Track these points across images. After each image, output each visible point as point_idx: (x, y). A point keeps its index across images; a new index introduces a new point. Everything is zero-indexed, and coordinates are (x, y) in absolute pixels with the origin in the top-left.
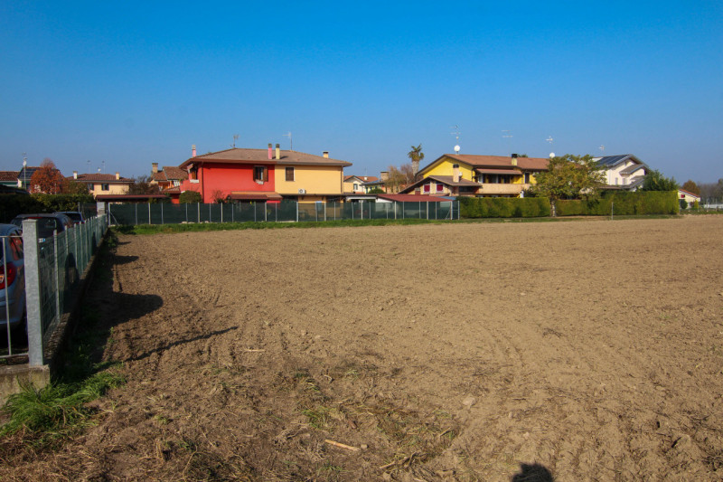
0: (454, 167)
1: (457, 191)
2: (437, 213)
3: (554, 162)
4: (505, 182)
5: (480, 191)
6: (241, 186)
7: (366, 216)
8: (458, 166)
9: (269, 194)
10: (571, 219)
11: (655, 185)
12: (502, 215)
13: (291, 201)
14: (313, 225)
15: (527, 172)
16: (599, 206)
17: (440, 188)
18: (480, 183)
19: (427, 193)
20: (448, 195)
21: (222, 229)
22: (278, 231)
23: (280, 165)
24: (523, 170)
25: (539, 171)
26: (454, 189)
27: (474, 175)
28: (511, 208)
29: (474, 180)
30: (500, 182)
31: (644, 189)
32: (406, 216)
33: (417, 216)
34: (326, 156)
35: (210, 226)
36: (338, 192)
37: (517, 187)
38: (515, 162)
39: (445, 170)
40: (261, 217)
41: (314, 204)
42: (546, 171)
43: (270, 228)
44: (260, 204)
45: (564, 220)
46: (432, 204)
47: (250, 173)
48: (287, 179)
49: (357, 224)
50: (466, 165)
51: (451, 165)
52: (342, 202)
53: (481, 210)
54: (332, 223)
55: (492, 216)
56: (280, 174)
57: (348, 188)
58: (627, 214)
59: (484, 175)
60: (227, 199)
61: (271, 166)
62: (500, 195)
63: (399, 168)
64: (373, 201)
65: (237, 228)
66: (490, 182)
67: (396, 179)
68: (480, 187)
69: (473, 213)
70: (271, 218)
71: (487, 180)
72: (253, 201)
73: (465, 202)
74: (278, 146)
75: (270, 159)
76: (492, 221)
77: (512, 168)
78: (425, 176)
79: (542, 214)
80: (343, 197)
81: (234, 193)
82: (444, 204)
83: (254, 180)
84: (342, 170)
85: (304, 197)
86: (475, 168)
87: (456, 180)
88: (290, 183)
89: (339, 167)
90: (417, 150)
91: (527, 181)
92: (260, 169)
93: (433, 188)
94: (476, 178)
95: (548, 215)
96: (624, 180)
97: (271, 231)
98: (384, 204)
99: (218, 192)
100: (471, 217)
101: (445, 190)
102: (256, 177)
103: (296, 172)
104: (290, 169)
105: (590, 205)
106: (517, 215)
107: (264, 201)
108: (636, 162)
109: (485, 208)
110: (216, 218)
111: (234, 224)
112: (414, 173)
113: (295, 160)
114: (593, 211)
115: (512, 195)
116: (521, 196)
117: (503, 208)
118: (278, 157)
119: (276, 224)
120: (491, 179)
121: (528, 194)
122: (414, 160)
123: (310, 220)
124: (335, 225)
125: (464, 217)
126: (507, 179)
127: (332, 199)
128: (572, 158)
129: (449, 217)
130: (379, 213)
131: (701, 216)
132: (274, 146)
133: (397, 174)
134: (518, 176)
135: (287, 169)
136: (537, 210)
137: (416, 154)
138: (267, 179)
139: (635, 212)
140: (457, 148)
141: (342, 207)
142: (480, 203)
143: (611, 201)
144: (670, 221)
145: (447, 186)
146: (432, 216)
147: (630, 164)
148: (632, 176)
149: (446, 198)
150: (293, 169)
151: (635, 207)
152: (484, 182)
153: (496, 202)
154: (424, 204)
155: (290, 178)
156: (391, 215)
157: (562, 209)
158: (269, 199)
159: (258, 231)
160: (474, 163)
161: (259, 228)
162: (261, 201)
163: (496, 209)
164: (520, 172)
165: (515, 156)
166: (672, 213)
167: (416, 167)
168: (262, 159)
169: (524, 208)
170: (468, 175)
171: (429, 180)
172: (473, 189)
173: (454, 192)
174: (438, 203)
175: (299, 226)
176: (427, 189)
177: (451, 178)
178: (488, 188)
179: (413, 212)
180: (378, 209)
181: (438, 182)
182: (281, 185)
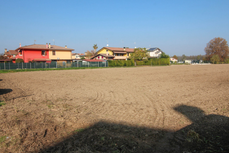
0: (107, 51)
1: (108, 58)
2: (101, 65)
3: (136, 50)
4: (122, 56)
5: (115, 58)
6: (38, 57)
7: (79, 66)
8: (108, 51)
9: (47, 60)
10: (140, 67)
11: (164, 57)
12: (121, 65)
13: (55, 62)
14: (62, 69)
15: (128, 53)
16: (148, 63)
17: (102, 57)
18: (114, 56)
19: (99, 59)
20: (105, 59)
21: (31, 71)
22: (50, 71)
23: (51, 50)
24: (127, 52)
25: (131, 52)
26: (107, 58)
27: (113, 53)
28: (123, 63)
29: (113, 55)
30: (120, 56)
31: (161, 58)
32: (92, 66)
33: (95, 66)
34: (66, 47)
35: (27, 70)
36: (70, 59)
37: (125, 57)
38: (124, 50)
39: (104, 52)
40: (44, 67)
41: (62, 63)
42: (133, 52)
43: (47, 70)
45: (138, 67)
46: (100, 62)
47: (40, 52)
48: (53, 55)
49: (76, 69)
50: (110, 50)
51: (106, 50)
52: (71, 62)
53: (114, 64)
54: (68, 68)
55: (118, 66)
56: (50, 53)
57: (74, 57)
58: (156, 65)
59: (116, 54)
60: (32, 61)
61: (48, 50)
62: (120, 60)
63: (90, 51)
64: (82, 61)
65: (36, 70)
66: (117, 56)
67: (89, 55)
69: (112, 65)
70: (48, 67)
71: (117, 55)
72: (41, 62)
73: (110, 62)
74: (50, 44)
75: (47, 48)
76: (118, 67)
77: (124, 51)
78: (98, 54)
79: (132, 65)
80: (72, 60)
81: (35, 59)
82: (103, 62)
83: (42, 55)
84: (71, 52)
85: (59, 60)
86: (113, 51)
87: (107, 55)
89: (70, 51)
90: (96, 46)
91: (128, 55)
92: (44, 51)
93: (100, 57)
94: (113, 54)
95: (134, 65)
96: (156, 55)
97: (48, 71)
98: (85, 63)
99: (29, 59)
100: (111, 66)
101: (104, 58)
102: (43, 54)
103: (56, 52)
104: (54, 51)
105: (146, 62)
106: (125, 65)
107: (45, 62)
108: (159, 50)
109: (116, 64)
110: (29, 67)
111: (35, 69)
112: (95, 53)
113: (56, 48)
114: (146, 64)
115: (124, 60)
116: (126, 60)
117: (121, 63)
118: (50, 48)
119: (49, 69)
120: (118, 55)
121: (129, 59)
122: (95, 49)
123: (61, 68)
124: (69, 69)
125: (109, 66)
126: (122, 55)
127: (68, 61)
128: (140, 49)
129: (105, 66)
130: (84, 65)
131: (176, 65)
132: (48, 44)
133: (89, 53)
134: (126, 54)
135: (53, 51)
136: (131, 64)
137: (95, 47)
138: (46, 55)
139: (158, 64)
140: (108, 45)
141: (72, 63)
142: (114, 62)
143: (151, 61)
144: (168, 66)
145: (105, 57)
146: (100, 66)
147: (158, 50)
148: (158, 54)
149: (105, 60)
150: (55, 51)
151: (158, 63)
152: (116, 56)
153: (119, 62)
154: (97, 62)
155: (54, 54)
156: (87, 66)
157: (138, 64)
158: (47, 61)
159: (43, 71)
160: (113, 50)
161: (44, 70)
162: (44, 62)
163: (119, 64)
164: (126, 53)
165: (124, 48)
166: (168, 64)
167: (95, 51)
168: (44, 48)
169: (127, 63)
170: (111, 54)
171: (99, 55)
172: (112, 58)
173: (107, 59)
174: (102, 62)
175: (57, 70)
176: (99, 58)
177: (106, 54)
178: (117, 57)
179: (94, 65)
180: (83, 64)
181: (102, 56)
182: (51, 56)
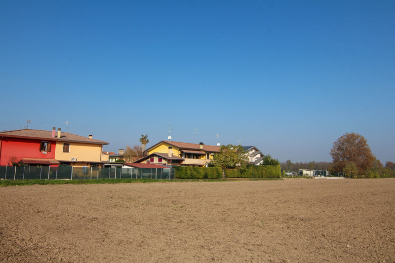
0: (169, 148)
1: (171, 162)
2: (162, 176)
3: (223, 147)
4: (196, 158)
5: (184, 163)
6: (31, 154)
7: (118, 176)
8: (171, 148)
9: (51, 161)
10: (233, 180)
11: (269, 162)
12: (198, 177)
13: (66, 166)
14: (83, 183)
15: (208, 153)
16: (246, 173)
17: (160, 160)
18: (183, 158)
20: (165, 164)
21: (15, 184)
22: (56, 187)
23: (60, 142)
24: (206, 152)
25: (215, 152)
26: (169, 161)
27: (180, 153)
28: (203, 173)
29: (180, 156)
30: (193, 158)
31: (263, 164)
32: (143, 177)
33: (150, 177)
34: (90, 137)
35: (6, 182)
36: (98, 160)
37: (202, 161)
38: (201, 147)
39: (163, 150)
40: (45, 176)
41: (84, 168)
42: (220, 153)
43: (52, 184)
44: (45, 167)
45: (230, 180)
46: (159, 170)
47: (38, 146)
48: (64, 151)
49: (113, 182)
50: (176, 147)
52: (100, 167)
53: (186, 174)
54: (95, 180)
55: (192, 178)
56: (59, 148)
57: (105, 158)
58: (259, 177)
59: (186, 154)
60: (19, 163)
61: (53, 142)
62: (194, 165)
63: (132, 148)
64: (120, 167)
65: (27, 183)
66: (188, 158)
67: (131, 154)
68: (183, 160)
69: (182, 176)
70: (53, 177)
71: (187, 157)
72: (39, 165)
73: (178, 169)
74: (60, 129)
75: (53, 137)
76: (193, 181)
77: (200, 150)
78: (150, 153)
79: (218, 177)
80: (101, 164)
81: (24, 159)
82: (165, 170)
83: (40, 151)
84: (102, 147)
85: (74, 163)
86: (180, 149)
87: (170, 156)
88: (66, 154)
89: (100, 145)
90: (145, 138)
91: (208, 158)
92: (45, 143)
93: (156, 160)
94: (181, 155)
95: (221, 178)
96: (251, 159)
98: (128, 169)
99: (14, 158)
100: (181, 178)
101: (164, 162)
102: (42, 148)
103: (71, 147)
104: (67, 144)
105: (242, 172)
106: (206, 177)
107: (48, 165)
108: (257, 150)
109: (189, 173)
110: (10, 176)
111: (24, 181)
112: (143, 151)
113: (71, 138)
114: (243, 175)
115: (200, 166)
116: (207, 166)
117: (199, 173)
118: (59, 136)
119: (56, 181)
120: (189, 156)
121: (210, 165)
122: (143, 143)
123: (82, 179)
124: (98, 182)
125: (177, 178)
126: (197, 156)
127: (94, 165)
128: (232, 146)
129: (169, 178)
130: (124, 174)
131: (290, 179)
132: (57, 129)
133: (131, 151)
134: (203, 155)
135: (65, 144)
136: (216, 175)
137: (144, 140)
138: (49, 151)
139: (262, 176)
140: (170, 138)
141: (100, 171)
142: (186, 170)
143: (251, 170)
144: (278, 181)
145: (165, 159)
146: (159, 177)
147: (254, 151)
148: (255, 157)
149: (165, 166)
150: (69, 145)
151: (262, 174)
152: (185, 157)
153: (195, 170)
154: (154, 169)
155: (66, 150)
156: (134, 176)
157: (228, 174)
158: (51, 164)
159: (42, 186)
160: (180, 146)
161: (44, 184)
162: (46, 165)
163: (195, 173)
164: (204, 153)
165: (201, 144)
166: (278, 177)
167: (144, 147)
168: (48, 137)
169: (209, 173)
170: (176, 153)
171: (154, 155)
172: (179, 161)
173: (169, 163)
174: (162, 169)
175: (73, 183)
176: (152, 160)
177: (167, 155)
178: (188, 161)
179: (146, 175)
180: (124, 172)
181: (159, 156)
182: (60, 154)
